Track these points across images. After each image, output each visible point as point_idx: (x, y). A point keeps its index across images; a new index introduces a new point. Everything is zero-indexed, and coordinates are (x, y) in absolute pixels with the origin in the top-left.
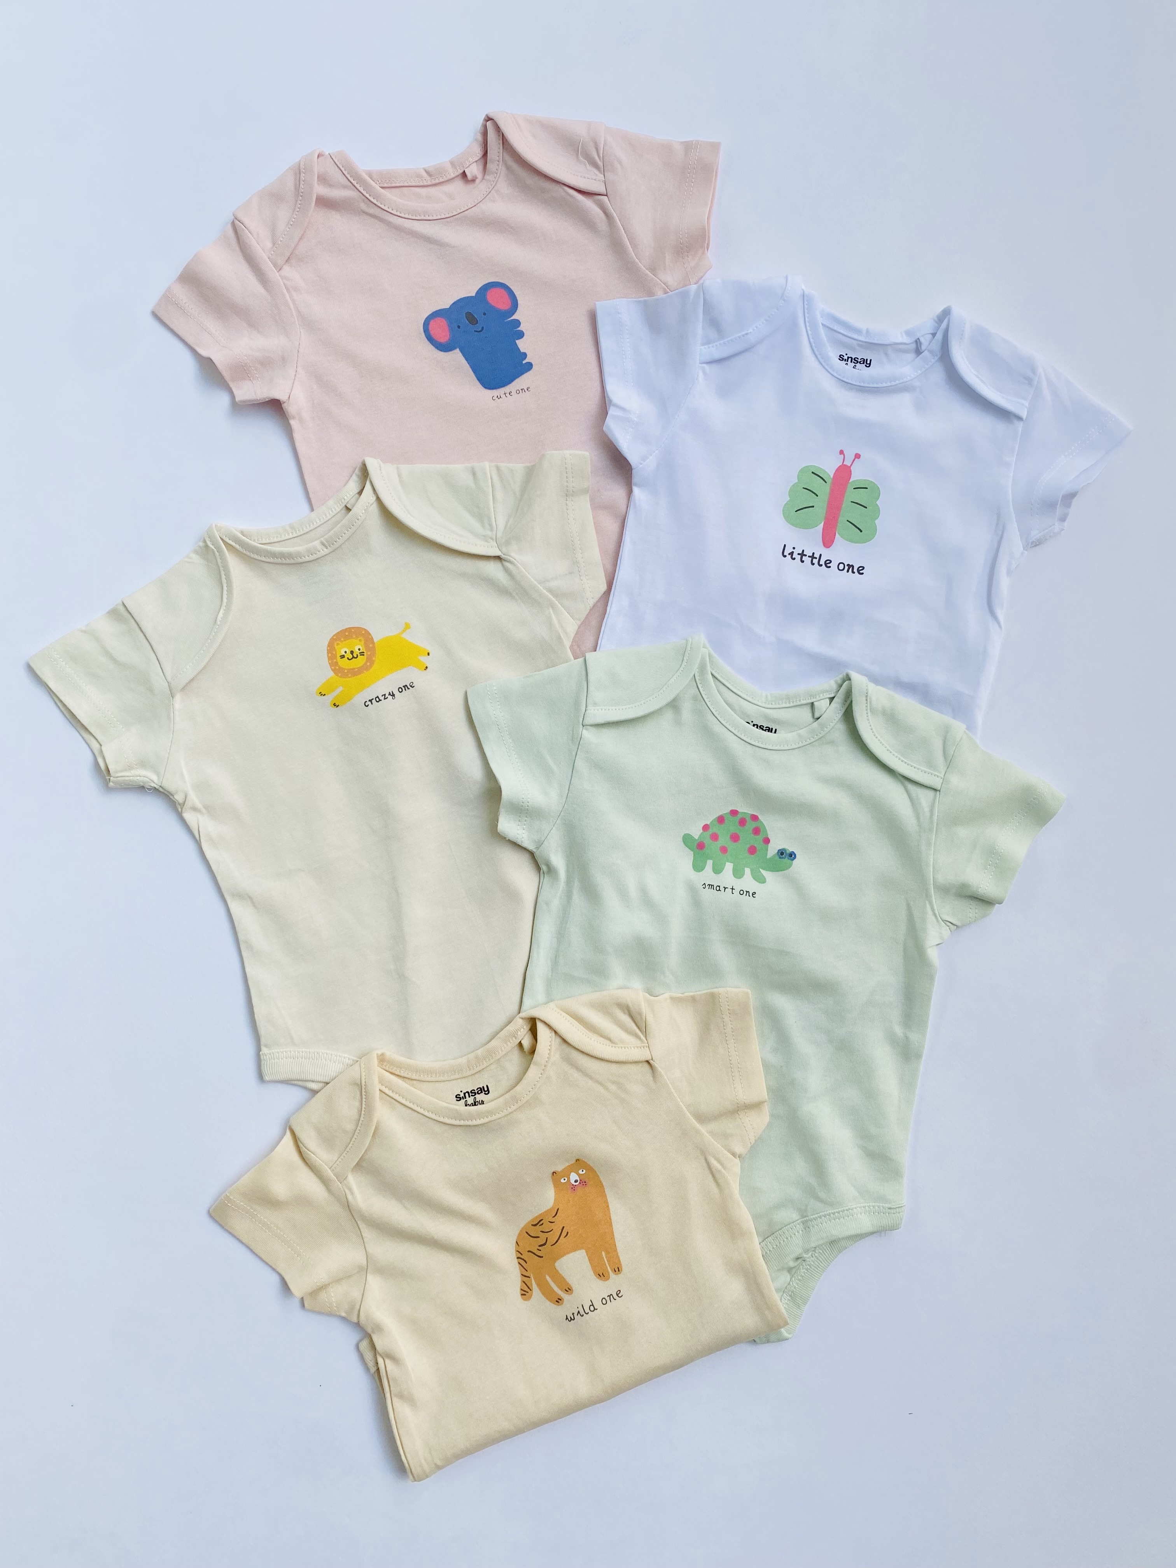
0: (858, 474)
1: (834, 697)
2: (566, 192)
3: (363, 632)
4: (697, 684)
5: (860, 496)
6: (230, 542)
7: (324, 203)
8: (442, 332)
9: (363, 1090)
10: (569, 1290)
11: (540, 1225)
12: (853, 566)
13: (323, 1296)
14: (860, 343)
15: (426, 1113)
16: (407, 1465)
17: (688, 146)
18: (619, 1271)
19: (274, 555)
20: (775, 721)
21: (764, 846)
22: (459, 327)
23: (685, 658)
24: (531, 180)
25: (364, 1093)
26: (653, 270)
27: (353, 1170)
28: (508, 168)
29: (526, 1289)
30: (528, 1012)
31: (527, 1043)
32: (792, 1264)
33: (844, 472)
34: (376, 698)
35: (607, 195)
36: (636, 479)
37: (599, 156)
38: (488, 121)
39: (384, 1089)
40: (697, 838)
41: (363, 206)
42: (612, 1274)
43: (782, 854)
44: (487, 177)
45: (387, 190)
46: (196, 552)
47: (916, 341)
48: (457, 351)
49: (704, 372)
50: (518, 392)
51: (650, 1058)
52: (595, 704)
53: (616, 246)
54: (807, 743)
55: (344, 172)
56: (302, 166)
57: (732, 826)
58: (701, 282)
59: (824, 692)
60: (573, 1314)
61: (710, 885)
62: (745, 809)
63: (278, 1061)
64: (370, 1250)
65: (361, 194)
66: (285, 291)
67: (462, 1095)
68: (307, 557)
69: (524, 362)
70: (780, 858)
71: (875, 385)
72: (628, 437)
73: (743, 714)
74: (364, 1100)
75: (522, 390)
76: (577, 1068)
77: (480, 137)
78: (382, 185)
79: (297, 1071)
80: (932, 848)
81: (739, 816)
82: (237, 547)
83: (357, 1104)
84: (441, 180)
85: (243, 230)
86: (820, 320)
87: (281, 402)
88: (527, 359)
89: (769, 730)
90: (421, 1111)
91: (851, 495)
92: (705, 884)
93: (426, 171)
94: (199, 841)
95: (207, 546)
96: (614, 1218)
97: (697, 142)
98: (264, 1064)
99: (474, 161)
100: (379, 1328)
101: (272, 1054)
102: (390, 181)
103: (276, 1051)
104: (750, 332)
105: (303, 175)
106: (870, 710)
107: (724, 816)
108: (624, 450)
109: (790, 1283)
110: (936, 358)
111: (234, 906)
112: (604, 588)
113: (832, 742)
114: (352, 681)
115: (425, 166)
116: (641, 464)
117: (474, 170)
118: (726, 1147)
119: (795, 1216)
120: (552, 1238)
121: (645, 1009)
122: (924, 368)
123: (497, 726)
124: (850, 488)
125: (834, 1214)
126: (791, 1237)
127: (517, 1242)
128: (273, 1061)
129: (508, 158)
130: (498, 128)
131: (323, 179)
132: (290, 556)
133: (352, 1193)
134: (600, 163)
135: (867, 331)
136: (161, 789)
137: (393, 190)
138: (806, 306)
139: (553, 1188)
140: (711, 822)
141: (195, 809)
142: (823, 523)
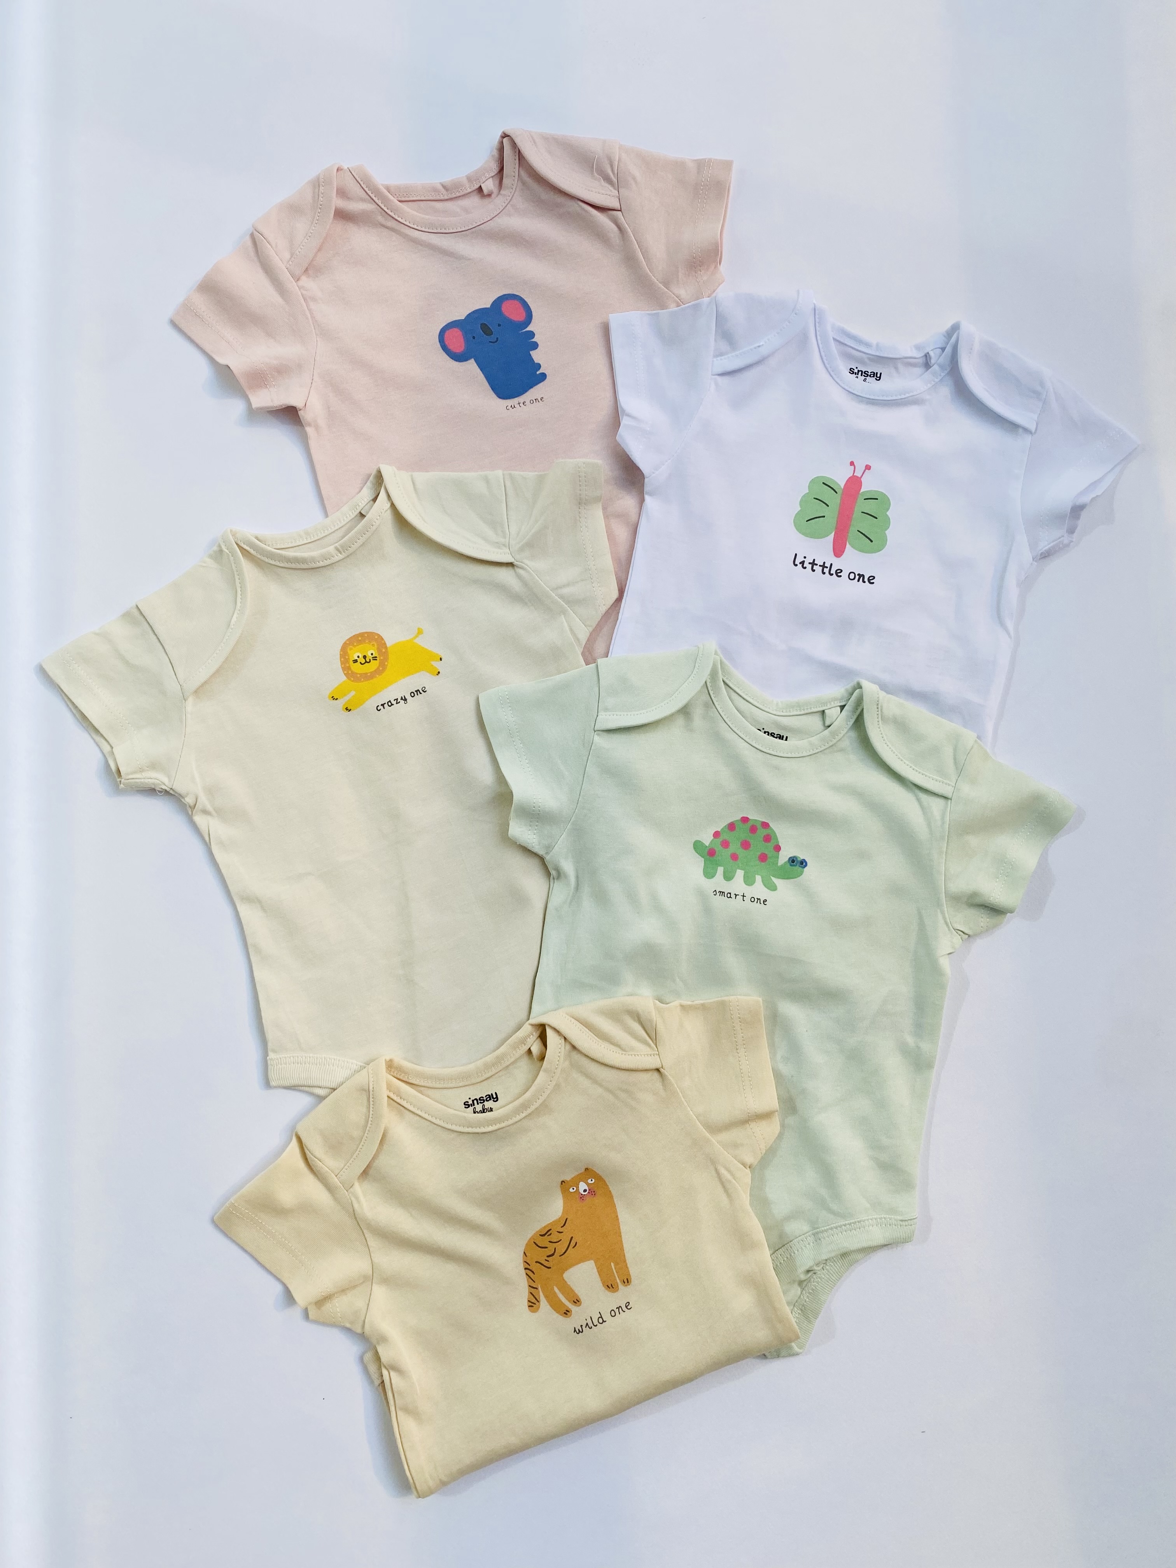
0: (868, 485)
1: (845, 706)
2: (580, 206)
3: (376, 637)
4: (708, 691)
5: (870, 507)
6: (245, 547)
7: (342, 215)
8: (457, 342)
9: (371, 1096)
10: (577, 1302)
11: (548, 1235)
12: (863, 576)
13: (328, 1307)
14: (870, 356)
15: (434, 1120)
16: (411, 1481)
17: (701, 165)
18: (628, 1282)
19: (288, 560)
20: (785, 728)
21: (775, 853)
22: (474, 338)
23: (697, 665)
24: (546, 195)
25: (371, 1099)
26: (666, 284)
27: (359, 1178)
28: (524, 183)
29: (534, 1300)
30: (535, 1019)
31: (536, 1049)
32: (803, 1277)
33: (854, 483)
34: (388, 703)
35: (621, 211)
36: (648, 487)
37: (614, 174)
38: (504, 138)
39: (392, 1096)
40: (707, 844)
41: (380, 219)
42: (621, 1286)
43: (793, 861)
44: (502, 192)
45: (404, 203)
46: (211, 557)
47: (926, 356)
48: (472, 361)
49: (717, 384)
50: (532, 402)
51: (661, 1066)
52: (606, 710)
53: (630, 260)
54: (818, 750)
55: (362, 185)
56: (321, 180)
57: (742, 832)
58: (714, 295)
59: (835, 699)
60: (581, 1326)
61: (720, 892)
62: (755, 816)
63: (285, 1066)
64: (375, 1260)
65: (378, 207)
66: (302, 301)
67: (470, 1102)
68: (321, 562)
69: (538, 373)
70: (791, 865)
71: (885, 398)
72: (641, 447)
73: (754, 721)
74: (371, 1106)
75: (536, 400)
76: (587, 1076)
77: (496, 153)
78: (400, 199)
79: (305, 1076)
80: (944, 856)
81: (750, 824)
82: (252, 551)
83: (364, 1110)
84: (458, 194)
85: (262, 240)
86: (831, 334)
87: (298, 410)
88: (541, 369)
89: (781, 737)
90: (429, 1118)
91: (861, 505)
92: (715, 891)
93: (442, 185)
94: (208, 843)
95: (221, 551)
96: (624, 1228)
97: (710, 160)
98: (271, 1070)
99: (490, 176)
100: (383, 1339)
101: (279, 1060)
102: (407, 195)
103: (283, 1056)
104: (763, 345)
105: (322, 188)
106: (881, 717)
107: (734, 822)
108: (637, 459)
109: (800, 1296)
110: (946, 372)
111: (243, 909)
112: (615, 595)
113: (842, 750)
114: (365, 685)
115: (442, 181)
116: (653, 473)
117: (489, 185)
118: (735, 1157)
119: (806, 1228)
120: (561, 1248)
121: (655, 1016)
122: (934, 381)
123: (508, 731)
124: (860, 500)
125: (845, 1225)
126: (802, 1248)
127: (524, 1252)
128: (280, 1066)
129: (523, 173)
130: (514, 144)
131: (342, 193)
132: (304, 561)
133: (359, 1202)
134: (615, 180)
135: (877, 345)
136: (171, 792)
137: (410, 203)
138: (817, 320)
139: (561, 1196)
140: (722, 829)
141: (205, 812)
142: (833, 533)
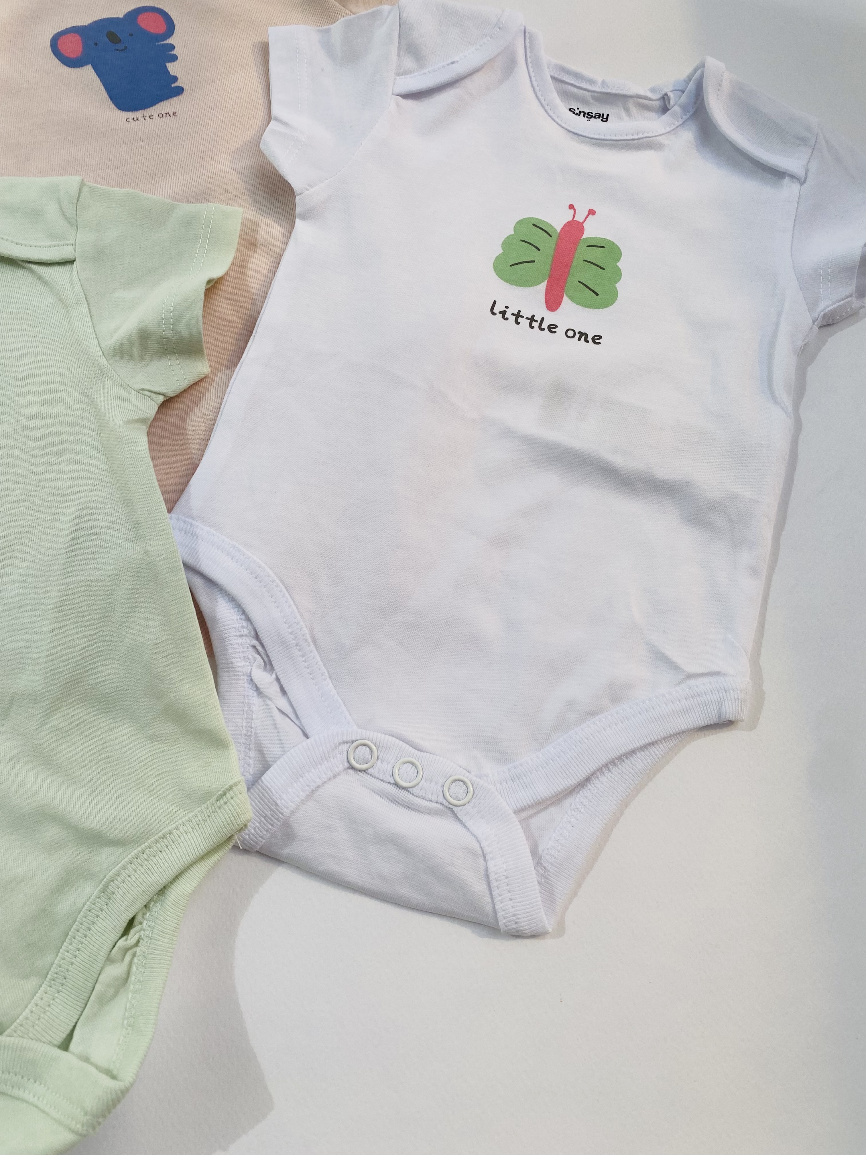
0: (593, 231)
5: (594, 255)
8: (75, 48)
12: (586, 335)
14: (594, 95)
33: (574, 227)
36: (300, 208)
47: (663, 97)
49: (397, 105)
50: (161, 116)
71: (613, 138)
72: (292, 158)
75: (167, 114)
88: (177, 83)
91: (582, 253)
104: (457, 61)
108: (284, 170)
110: (689, 113)
116: (308, 189)
122: (673, 124)
124: (581, 247)
138: (528, 43)
142: (546, 281)
